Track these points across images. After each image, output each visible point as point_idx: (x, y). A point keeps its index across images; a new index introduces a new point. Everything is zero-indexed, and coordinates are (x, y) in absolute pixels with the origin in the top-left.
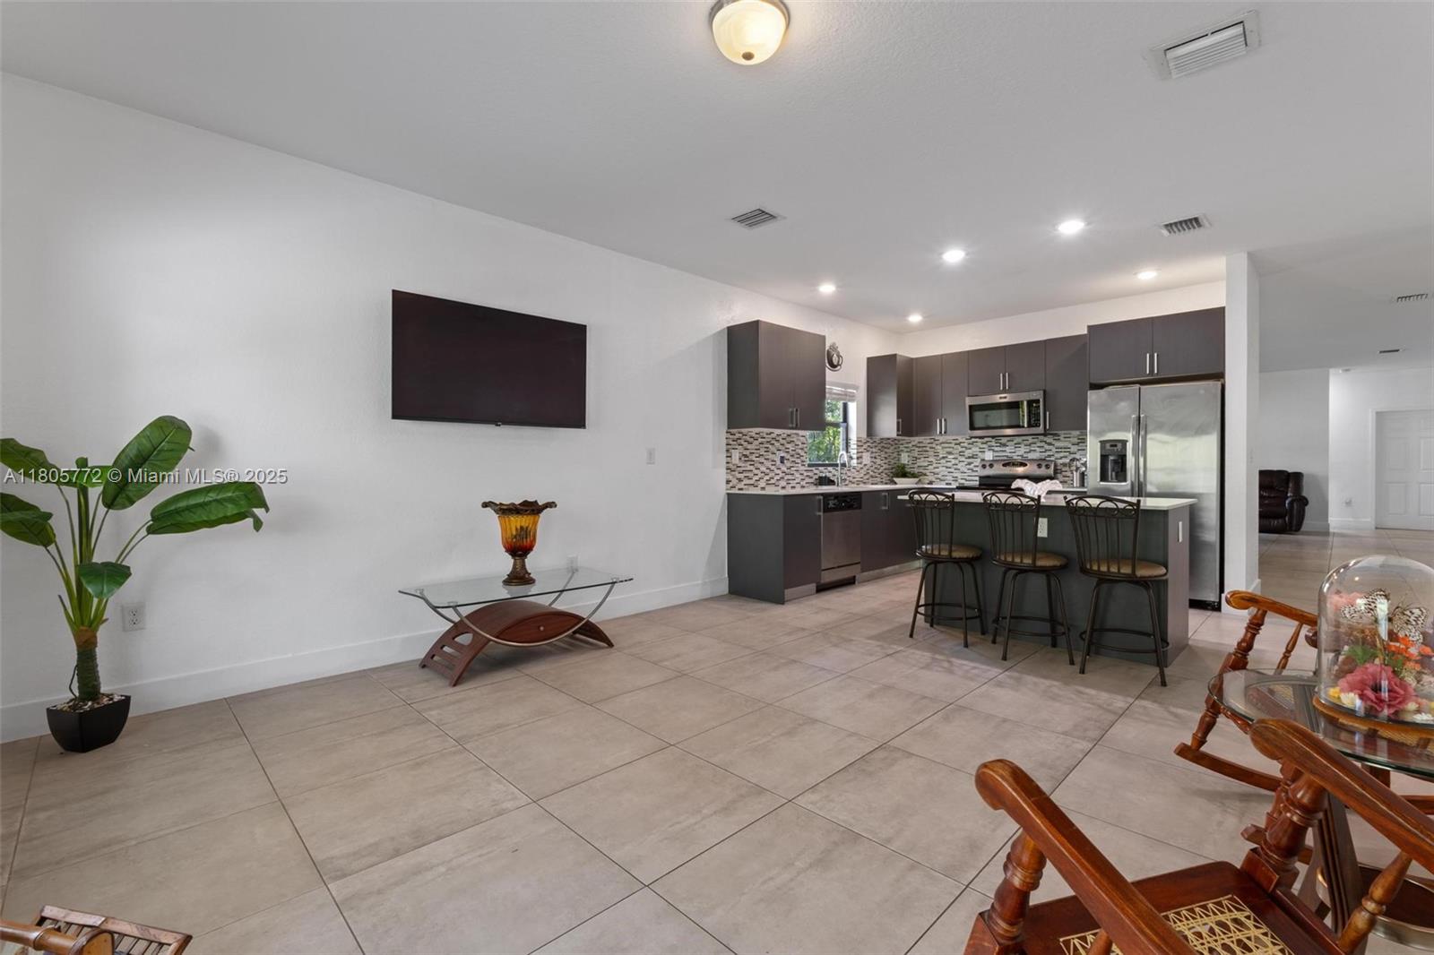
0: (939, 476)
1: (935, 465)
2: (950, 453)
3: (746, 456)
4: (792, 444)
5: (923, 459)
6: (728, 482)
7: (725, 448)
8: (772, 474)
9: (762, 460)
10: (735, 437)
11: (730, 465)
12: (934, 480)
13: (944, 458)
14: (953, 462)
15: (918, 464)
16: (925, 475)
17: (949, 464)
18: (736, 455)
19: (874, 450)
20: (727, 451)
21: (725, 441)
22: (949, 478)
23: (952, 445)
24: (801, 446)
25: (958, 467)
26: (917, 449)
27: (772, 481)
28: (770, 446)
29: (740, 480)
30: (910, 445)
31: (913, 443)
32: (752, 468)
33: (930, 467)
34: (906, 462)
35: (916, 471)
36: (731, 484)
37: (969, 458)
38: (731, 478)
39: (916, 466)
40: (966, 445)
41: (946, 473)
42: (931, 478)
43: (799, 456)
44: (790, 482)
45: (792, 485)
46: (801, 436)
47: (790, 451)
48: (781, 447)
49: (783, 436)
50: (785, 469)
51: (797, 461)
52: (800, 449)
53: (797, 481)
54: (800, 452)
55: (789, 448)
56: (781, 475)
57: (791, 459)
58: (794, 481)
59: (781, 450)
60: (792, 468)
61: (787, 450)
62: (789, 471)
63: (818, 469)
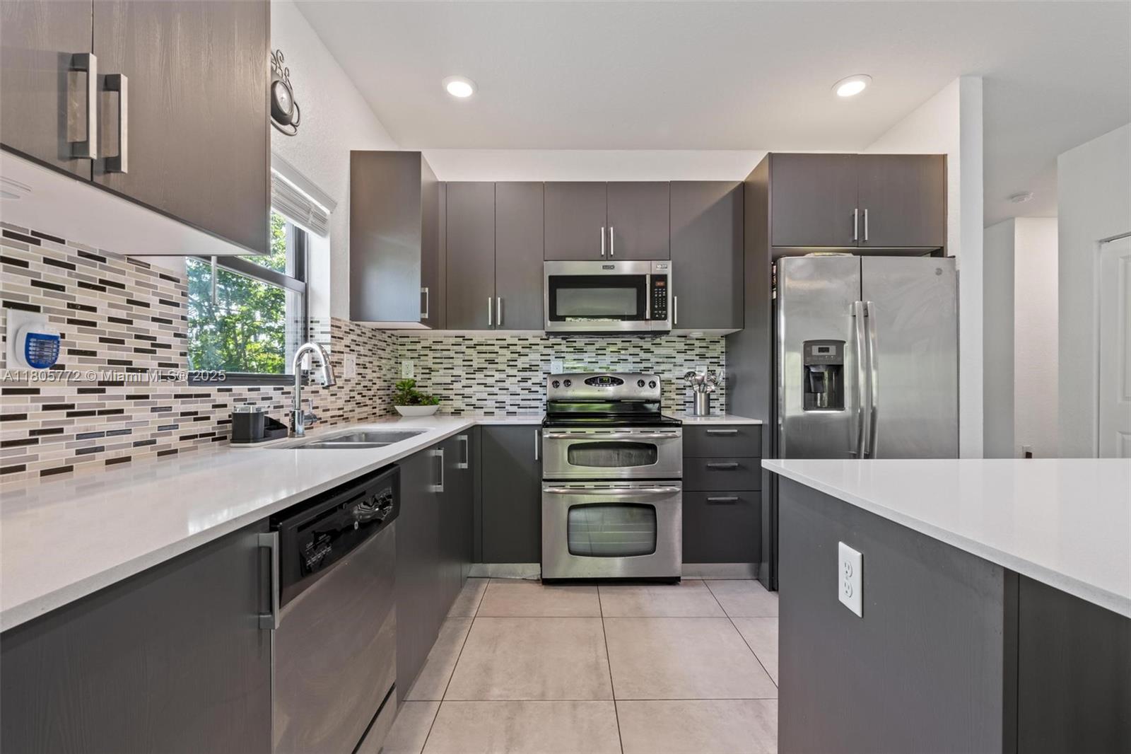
0: (473, 401)
1: (464, 382)
2: (492, 362)
4: (110, 295)
5: (442, 372)
12: (463, 407)
13: (480, 369)
14: (498, 376)
15: (435, 380)
16: (447, 398)
17: (490, 381)
19: (362, 350)
22: (490, 404)
23: (496, 349)
24: (157, 310)
25: (506, 385)
26: (431, 354)
30: (418, 347)
31: (424, 343)
33: (456, 385)
34: (411, 376)
35: (430, 391)
37: (524, 370)
39: (429, 383)
40: (519, 349)
41: (485, 396)
42: (459, 403)
43: (146, 344)
44: (98, 442)
45: (112, 454)
46: (162, 276)
47: (100, 318)
48: (35, 296)
49: (48, 248)
50: (69, 394)
51: (138, 361)
52: (154, 320)
53: (137, 436)
54: (154, 329)
55: (93, 309)
56: (38, 418)
57: (105, 352)
58: (125, 439)
59: (36, 309)
60: (110, 390)
61: (80, 315)
62: (91, 400)
63: (230, 390)
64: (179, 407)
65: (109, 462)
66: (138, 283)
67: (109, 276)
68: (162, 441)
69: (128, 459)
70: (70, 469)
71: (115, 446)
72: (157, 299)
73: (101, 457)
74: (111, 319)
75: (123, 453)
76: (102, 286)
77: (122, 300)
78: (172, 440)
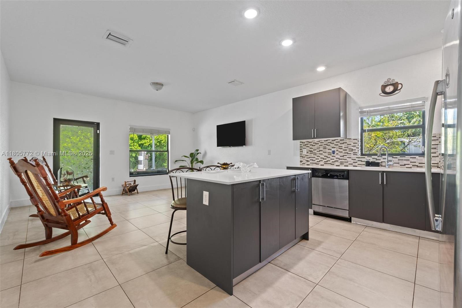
3: (311, 151)
4: (345, 144)
6: (301, 162)
7: (299, 148)
8: (328, 159)
9: (321, 152)
10: (305, 144)
11: (302, 155)
18: (305, 152)
20: (301, 149)
21: (299, 146)
24: (353, 145)
27: (328, 162)
28: (327, 146)
29: (308, 161)
32: (315, 156)
36: (303, 163)
38: (302, 160)
43: (351, 150)
44: (343, 163)
45: (345, 165)
46: (354, 140)
47: (343, 148)
48: (335, 146)
49: (336, 141)
50: (339, 157)
51: (349, 152)
52: (352, 146)
53: (349, 163)
54: (352, 148)
55: (342, 146)
56: (335, 159)
57: (344, 152)
58: (347, 163)
59: (335, 148)
60: (344, 156)
61: (340, 147)
62: (342, 157)
63: (371, 157)
64: (357, 159)
65: (345, 166)
66: (349, 142)
67: (344, 142)
68: (354, 164)
69: (348, 166)
70: (339, 166)
71: (346, 164)
72: (353, 143)
73: (343, 165)
74: (345, 147)
75: (347, 165)
76: (343, 143)
77: (347, 145)
78: (356, 164)
